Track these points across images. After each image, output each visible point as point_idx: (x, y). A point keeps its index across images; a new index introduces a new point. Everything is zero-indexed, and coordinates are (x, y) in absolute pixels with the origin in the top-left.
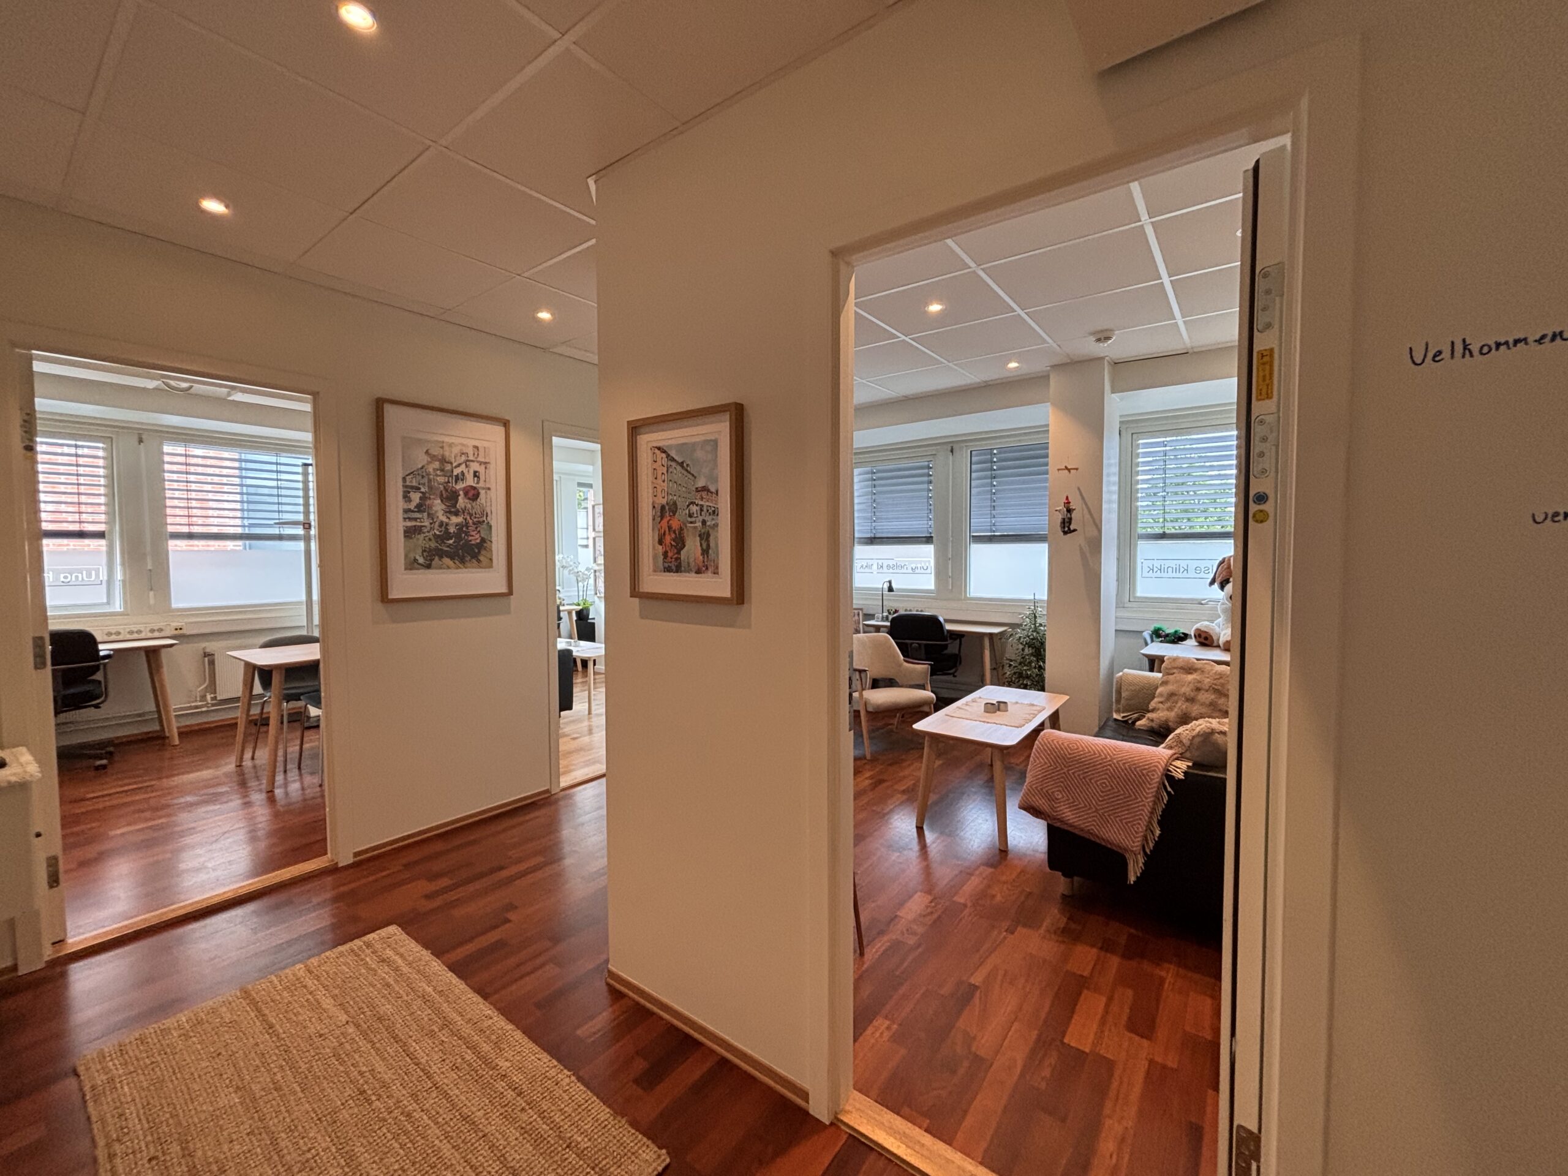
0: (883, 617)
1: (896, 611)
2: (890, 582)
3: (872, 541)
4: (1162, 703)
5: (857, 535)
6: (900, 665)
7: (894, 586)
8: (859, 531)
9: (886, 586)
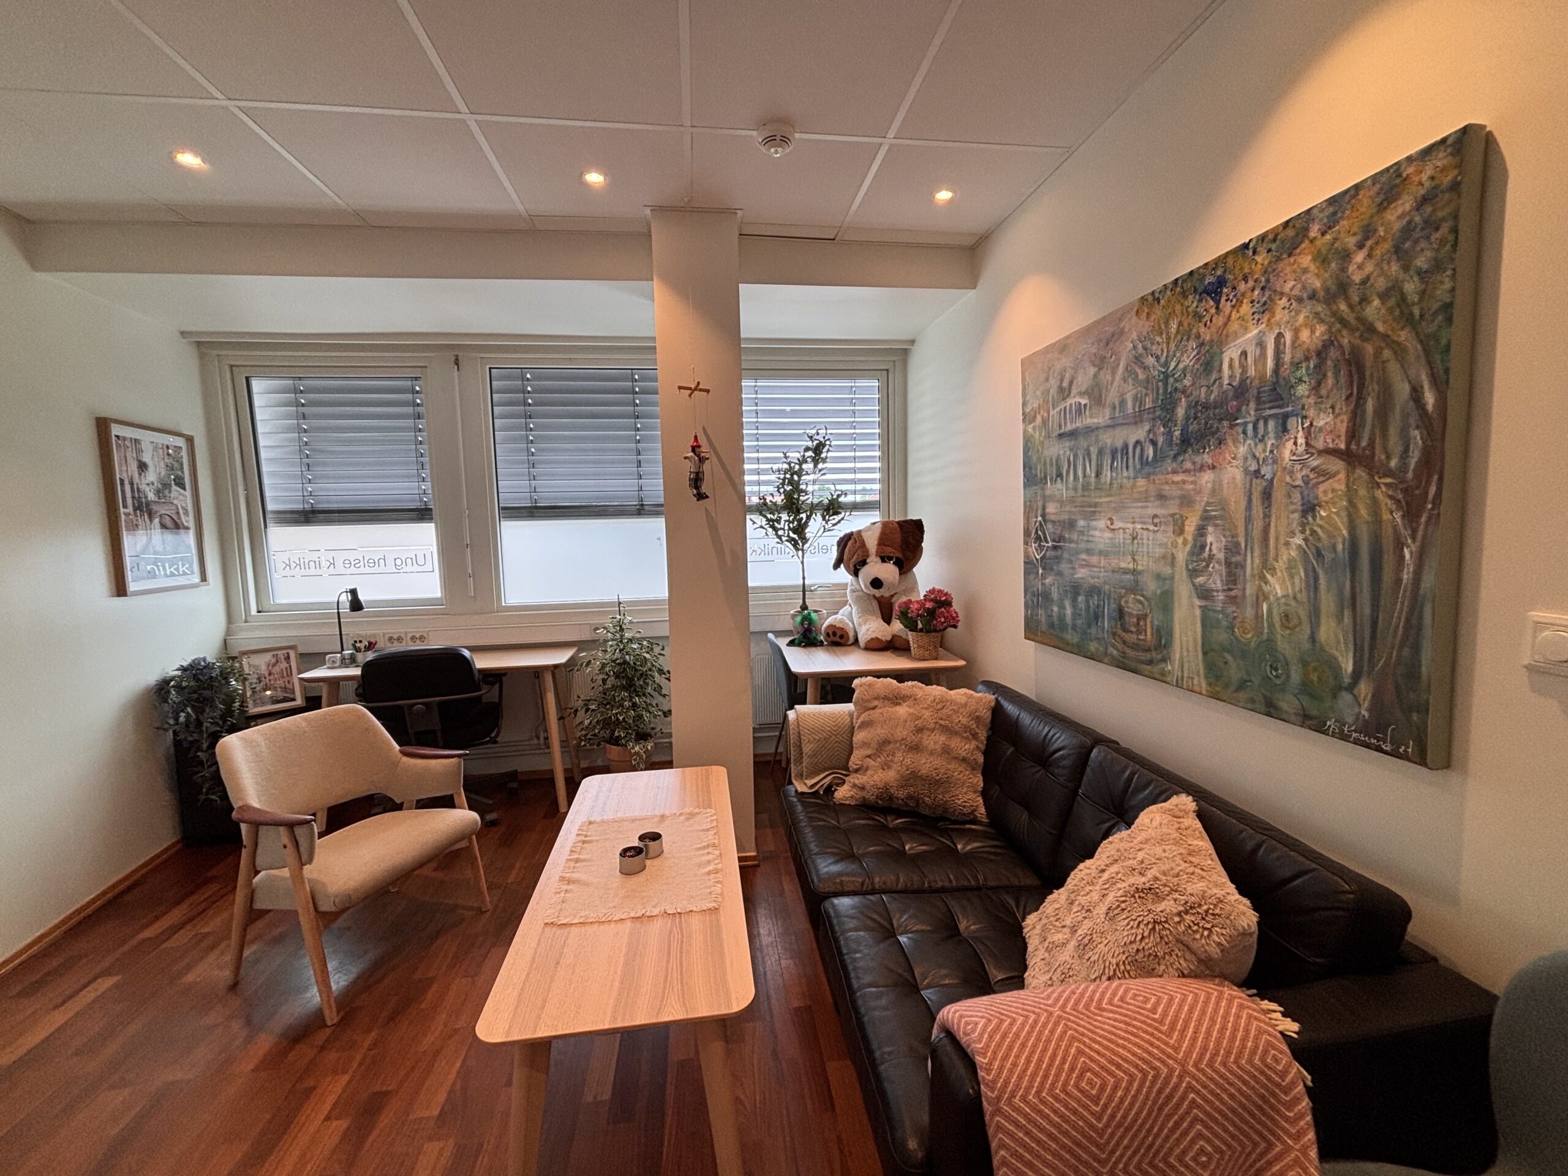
0: (343, 659)
1: (371, 646)
2: (354, 592)
3: (308, 516)
4: (869, 756)
5: (270, 507)
6: (395, 764)
7: (362, 597)
8: (275, 499)
9: (345, 599)
